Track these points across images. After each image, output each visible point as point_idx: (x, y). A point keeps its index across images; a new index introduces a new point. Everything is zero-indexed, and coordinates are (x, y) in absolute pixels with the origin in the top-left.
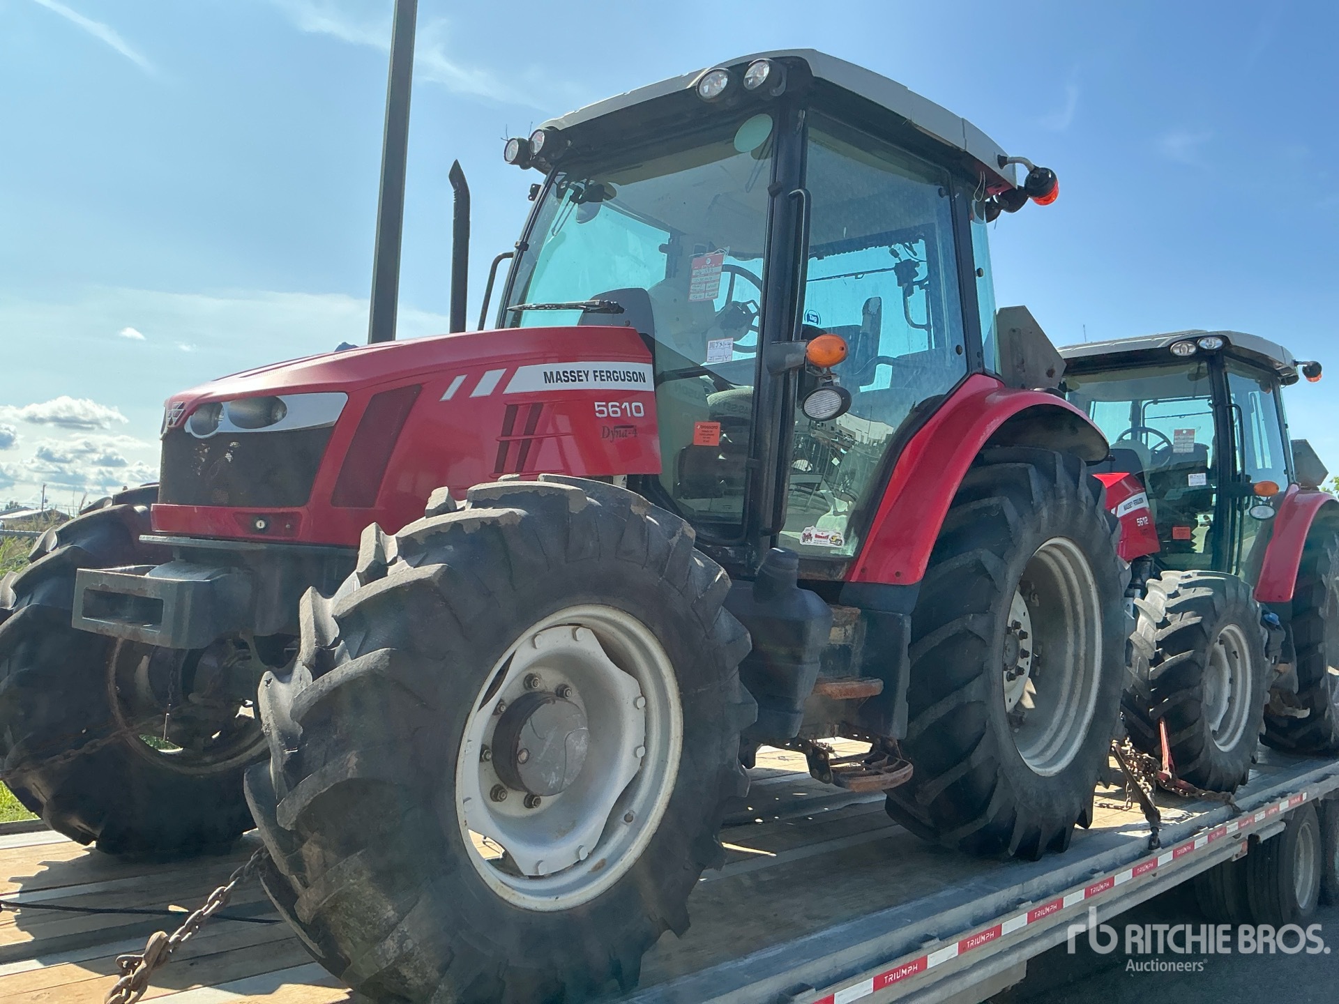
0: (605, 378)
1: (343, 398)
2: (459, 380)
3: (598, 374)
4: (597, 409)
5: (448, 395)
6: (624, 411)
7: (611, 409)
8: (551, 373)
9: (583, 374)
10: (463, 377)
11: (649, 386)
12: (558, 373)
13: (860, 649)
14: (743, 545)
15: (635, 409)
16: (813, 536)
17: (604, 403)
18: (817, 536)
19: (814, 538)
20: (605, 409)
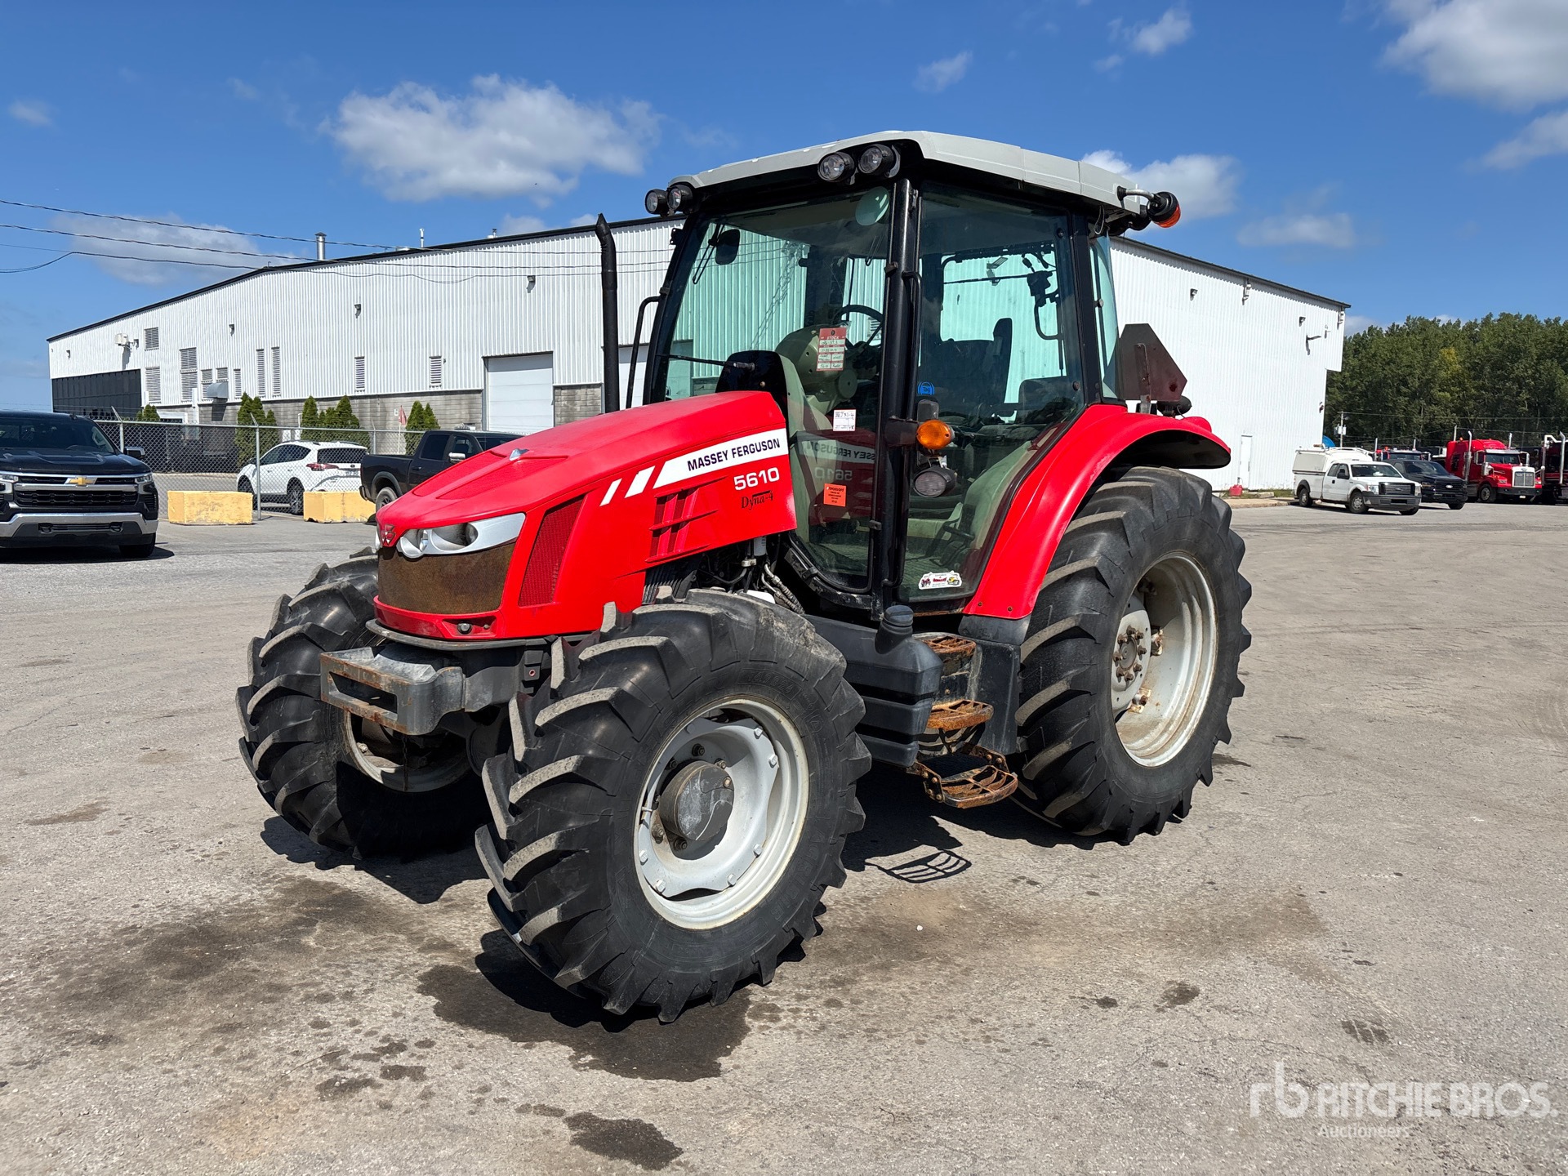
0: (742, 453)
1: (521, 517)
2: (615, 485)
3: (736, 451)
4: (736, 483)
5: (607, 500)
6: (761, 479)
7: (750, 481)
8: (694, 461)
9: (722, 454)
10: (618, 482)
11: (783, 450)
12: (700, 459)
13: (976, 676)
14: (869, 593)
15: (772, 475)
16: (931, 580)
17: (742, 477)
18: (935, 580)
19: (932, 582)
20: (743, 481)
